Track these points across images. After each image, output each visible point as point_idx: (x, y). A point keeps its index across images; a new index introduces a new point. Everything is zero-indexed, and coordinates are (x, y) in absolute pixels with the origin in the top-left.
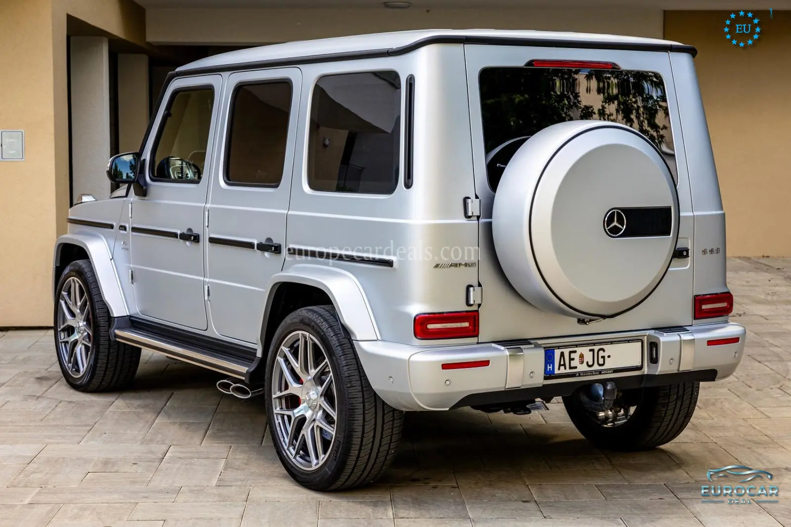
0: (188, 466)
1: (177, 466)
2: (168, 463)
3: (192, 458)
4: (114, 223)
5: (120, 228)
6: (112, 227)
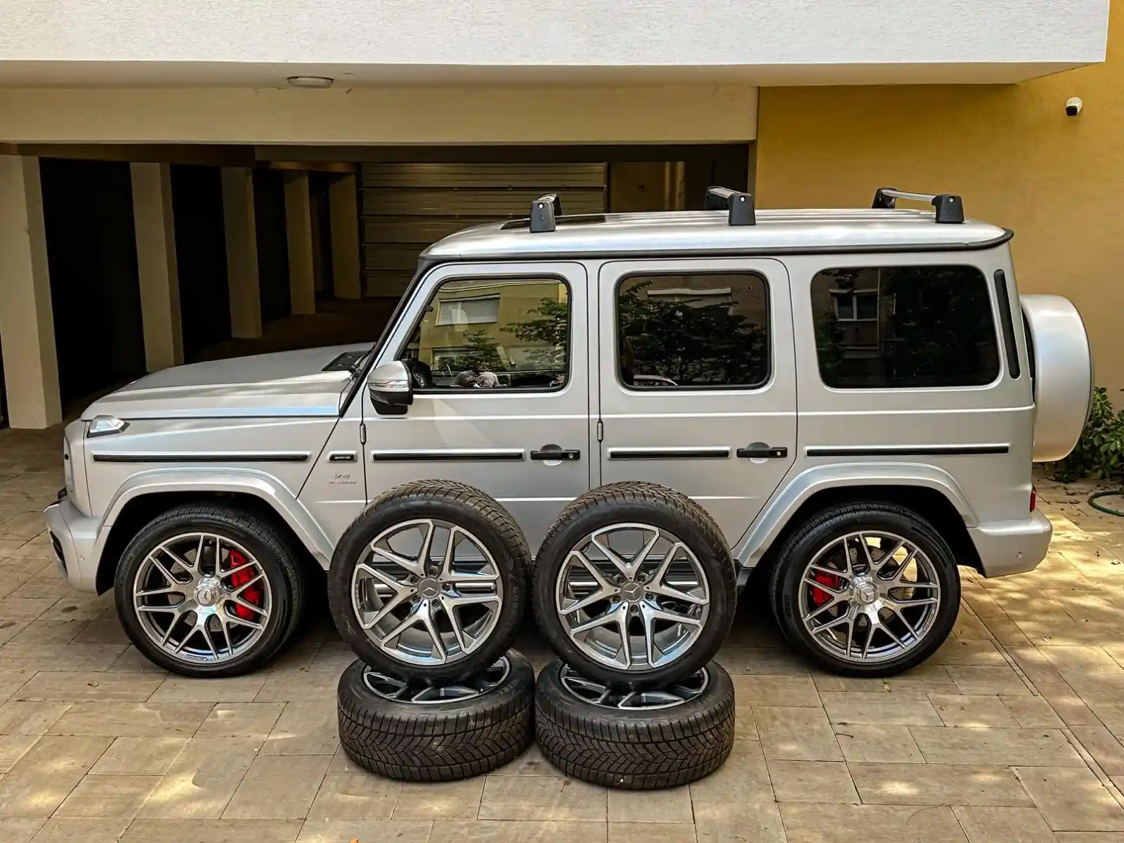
4: (308, 453)
5: (333, 458)
6: (303, 459)
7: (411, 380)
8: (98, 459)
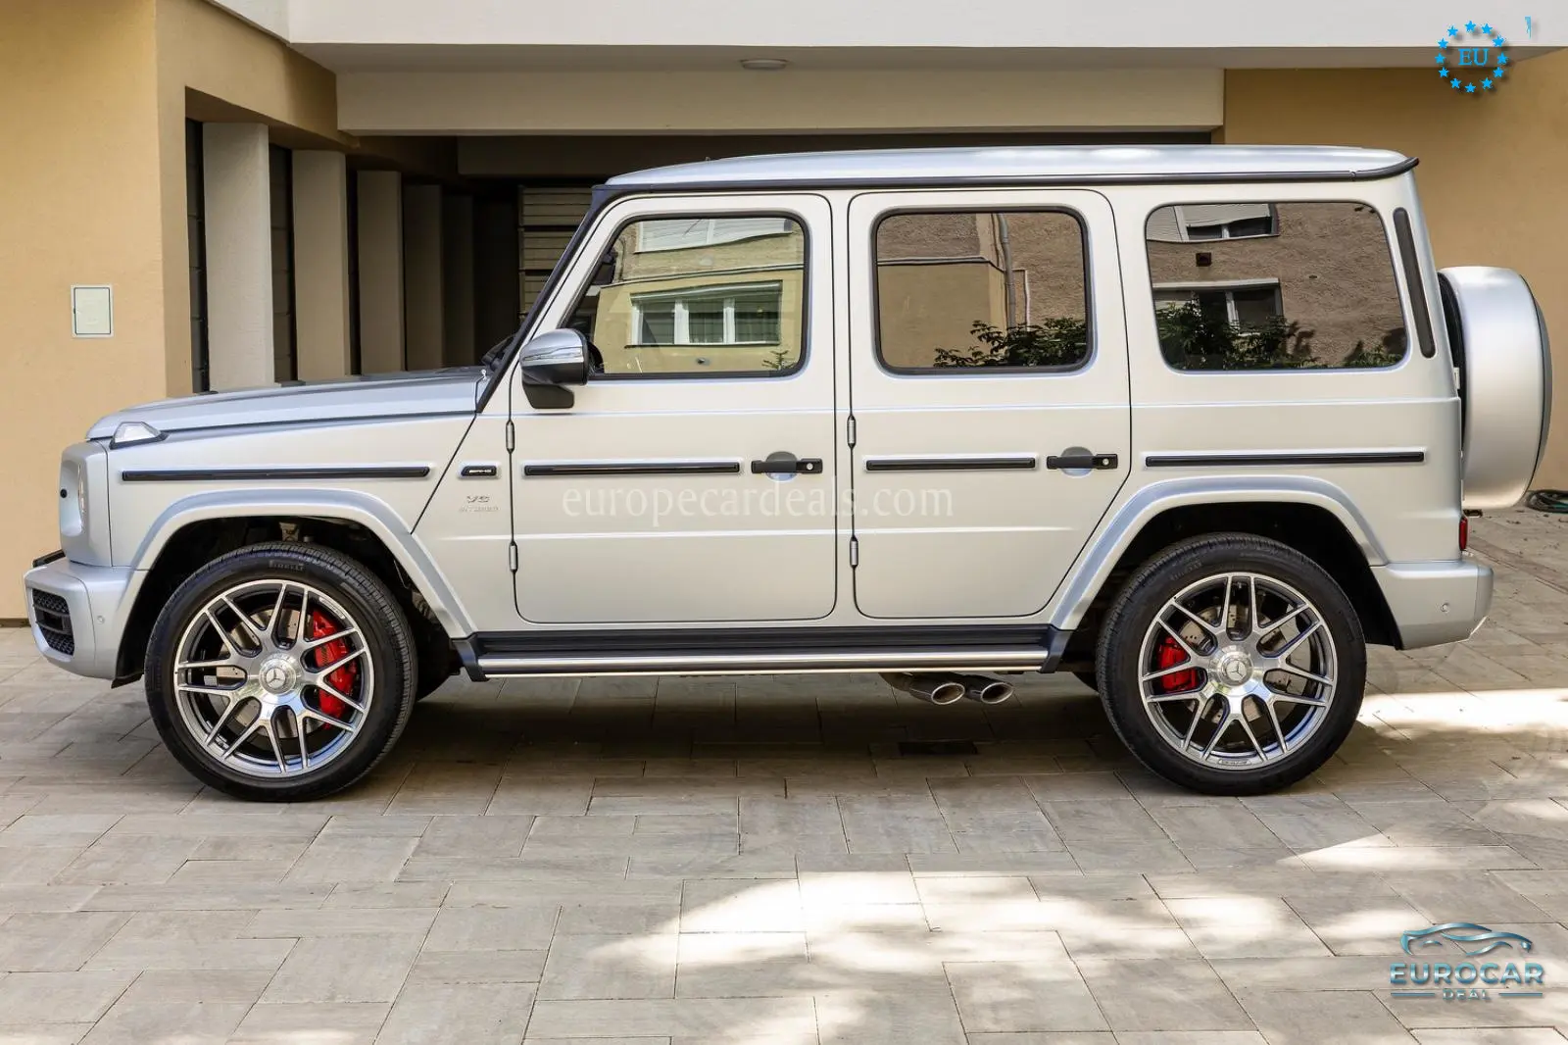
0: (354, 850)
1: (337, 849)
2: (323, 844)
3: (362, 836)
4: (430, 465)
5: (466, 473)
6: (422, 473)
7: (586, 346)
8: (128, 477)
